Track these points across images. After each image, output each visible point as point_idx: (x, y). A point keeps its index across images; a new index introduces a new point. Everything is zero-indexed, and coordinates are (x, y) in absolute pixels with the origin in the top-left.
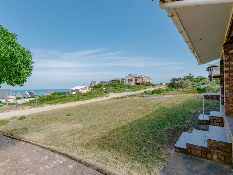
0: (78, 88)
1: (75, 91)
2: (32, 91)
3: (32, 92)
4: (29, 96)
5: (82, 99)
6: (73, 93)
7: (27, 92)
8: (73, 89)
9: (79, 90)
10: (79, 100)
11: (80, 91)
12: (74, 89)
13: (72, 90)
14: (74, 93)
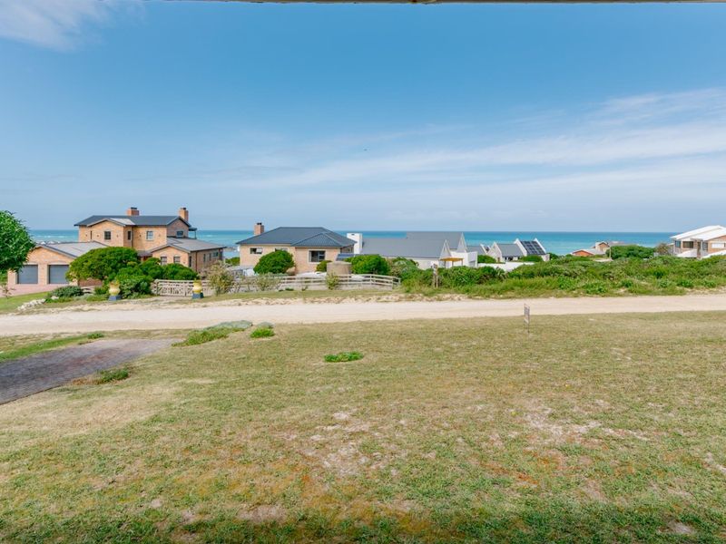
0: (705, 237)
1: (690, 245)
2: (536, 240)
3: (535, 242)
4: (525, 255)
5: (622, 291)
6: (679, 255)
7: (517, 242)
8: (685, 236)
9: (706, 243)
10: (601, 292)
11: (714, 246)
12: (688, 240)
13: (678, 243)
14: (687, 253)
